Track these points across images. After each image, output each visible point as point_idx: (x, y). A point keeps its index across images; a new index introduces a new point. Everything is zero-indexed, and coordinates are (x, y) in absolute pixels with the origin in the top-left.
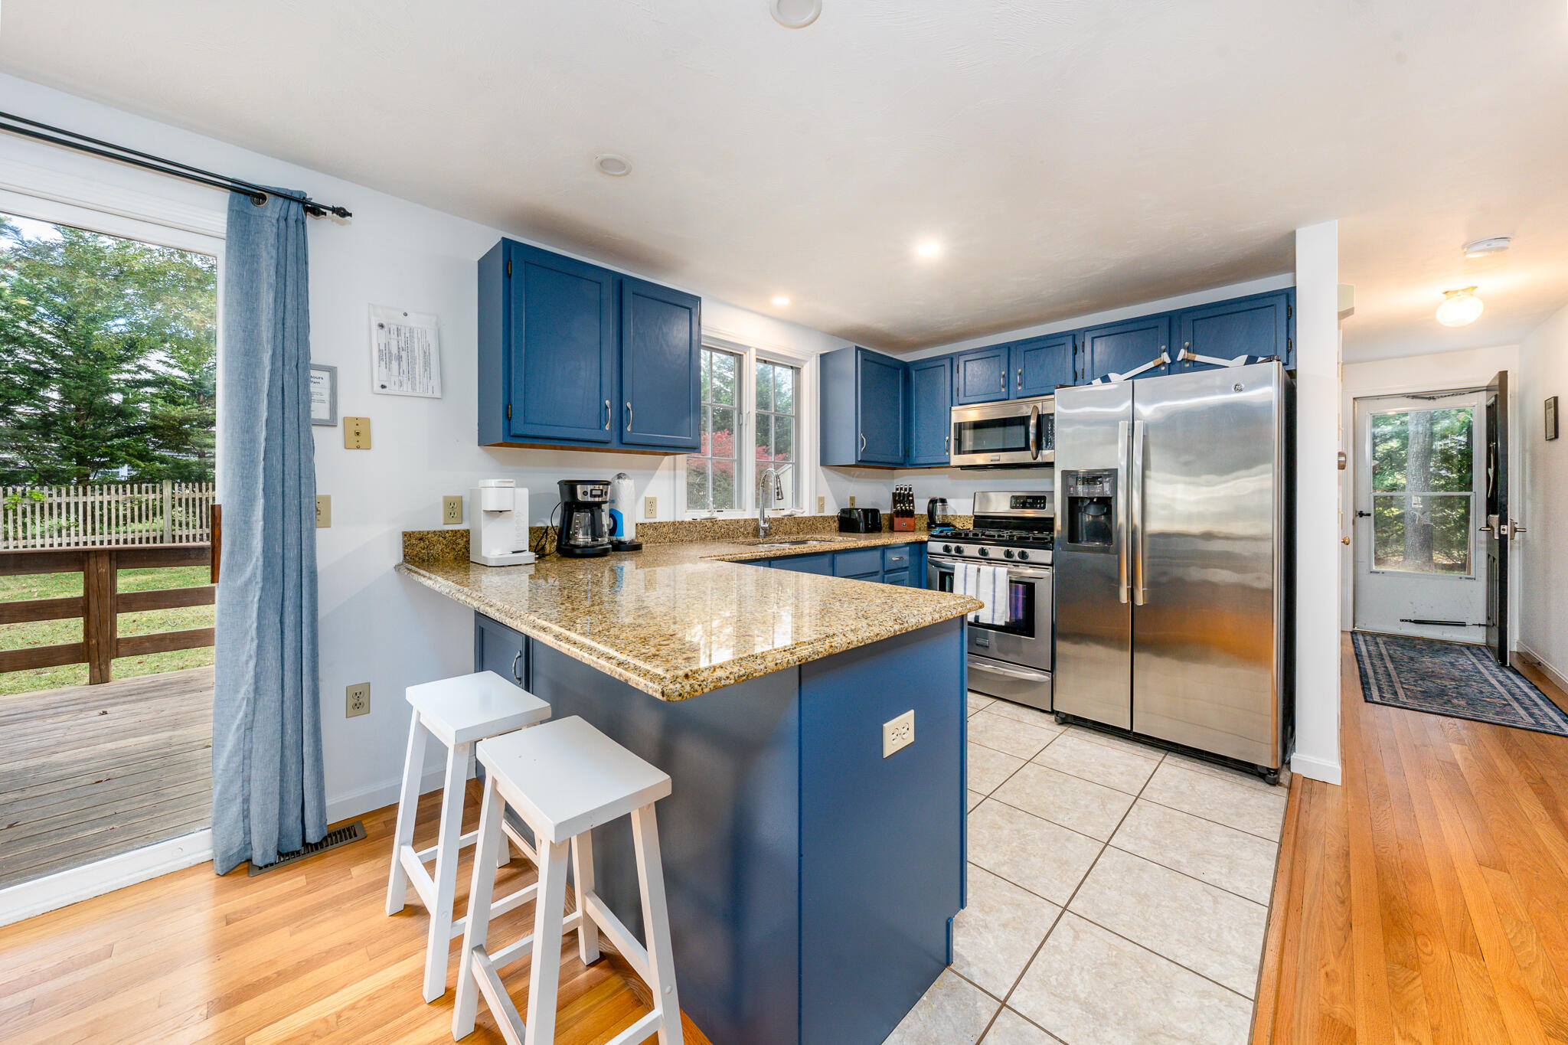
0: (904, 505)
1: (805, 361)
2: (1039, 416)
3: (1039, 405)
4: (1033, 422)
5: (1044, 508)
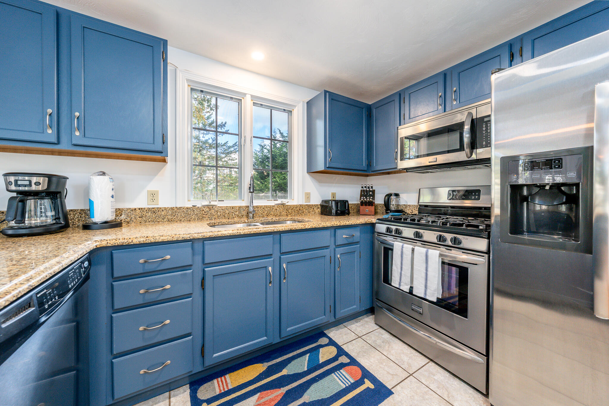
0: (366, 198)
1: (295, 106)
2: (473, 121)
3: (474, 111)
4: (467, 127)
5: (479, 199)
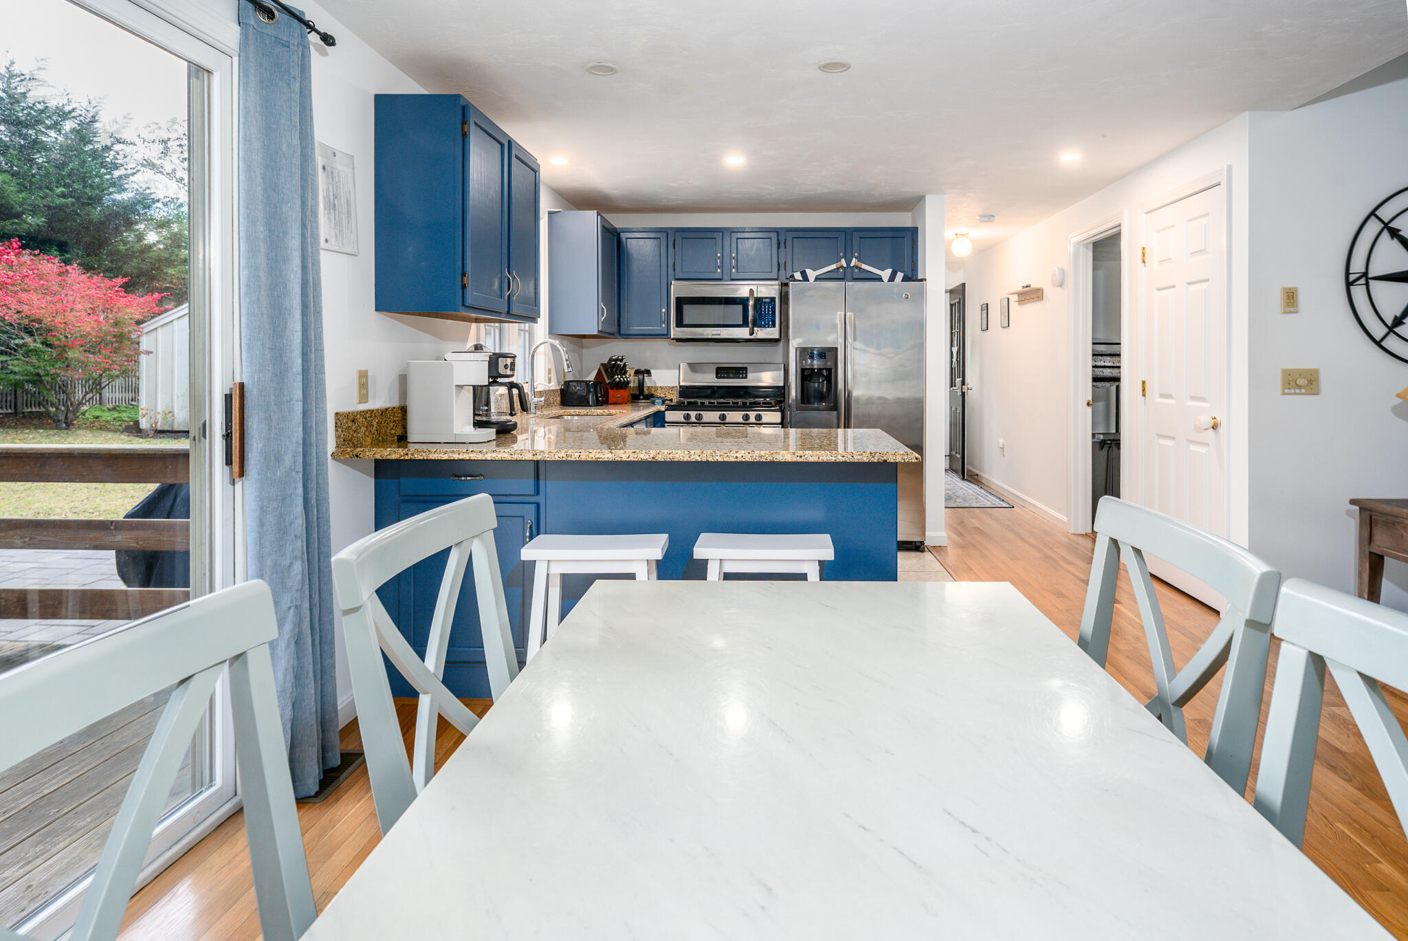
0: (622, 377)
3: (755, 289)
4: (751, 303)
5: (746, 377)
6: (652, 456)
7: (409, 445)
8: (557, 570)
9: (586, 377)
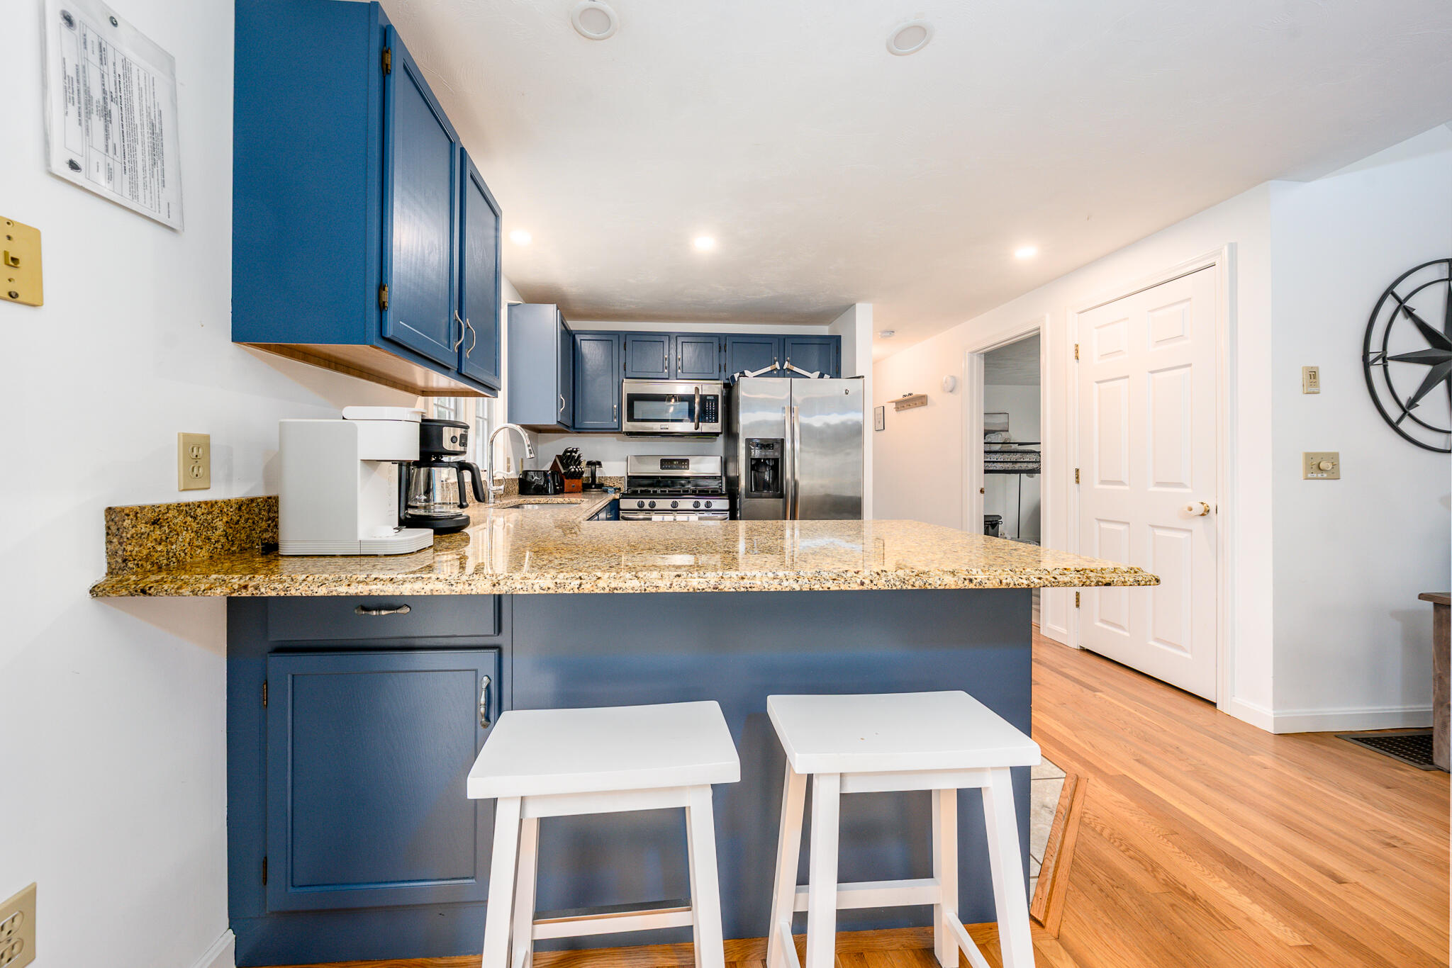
0: (576, 467)
2: (700, 395)
4: (697, 400)
6: (712, 583)
7: (282, 562)
8: (536, 811)
9: (542, 467)
